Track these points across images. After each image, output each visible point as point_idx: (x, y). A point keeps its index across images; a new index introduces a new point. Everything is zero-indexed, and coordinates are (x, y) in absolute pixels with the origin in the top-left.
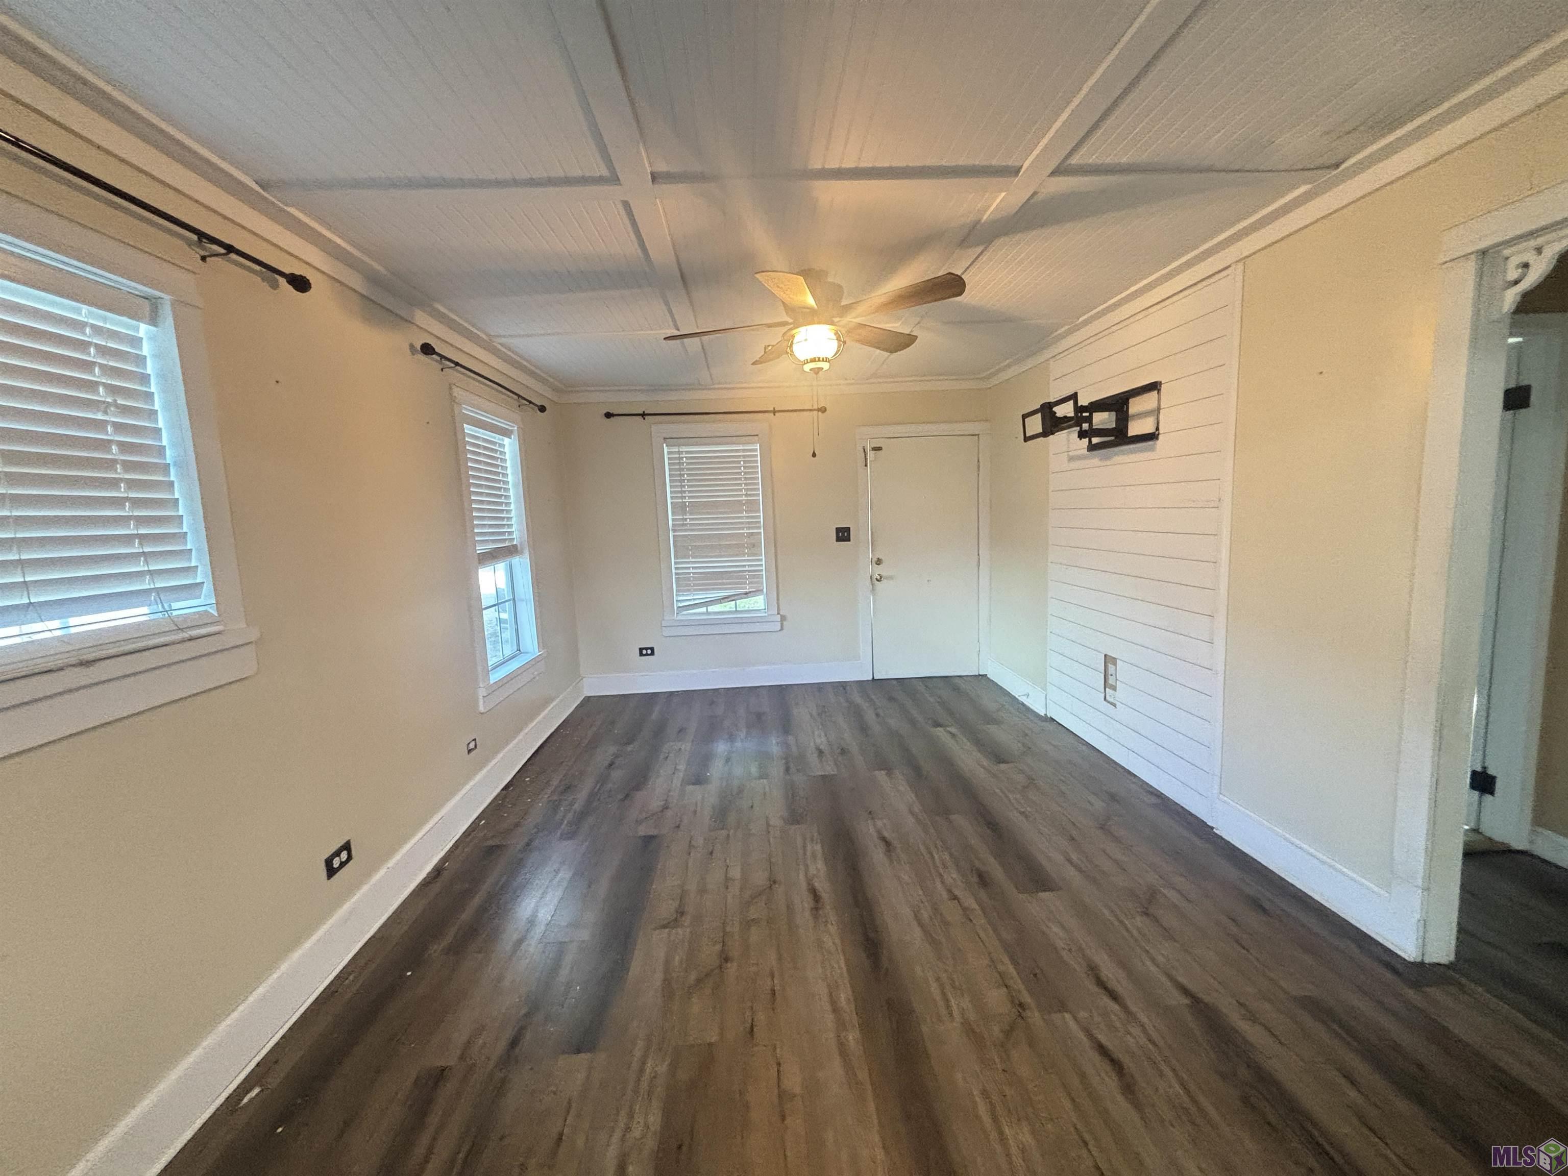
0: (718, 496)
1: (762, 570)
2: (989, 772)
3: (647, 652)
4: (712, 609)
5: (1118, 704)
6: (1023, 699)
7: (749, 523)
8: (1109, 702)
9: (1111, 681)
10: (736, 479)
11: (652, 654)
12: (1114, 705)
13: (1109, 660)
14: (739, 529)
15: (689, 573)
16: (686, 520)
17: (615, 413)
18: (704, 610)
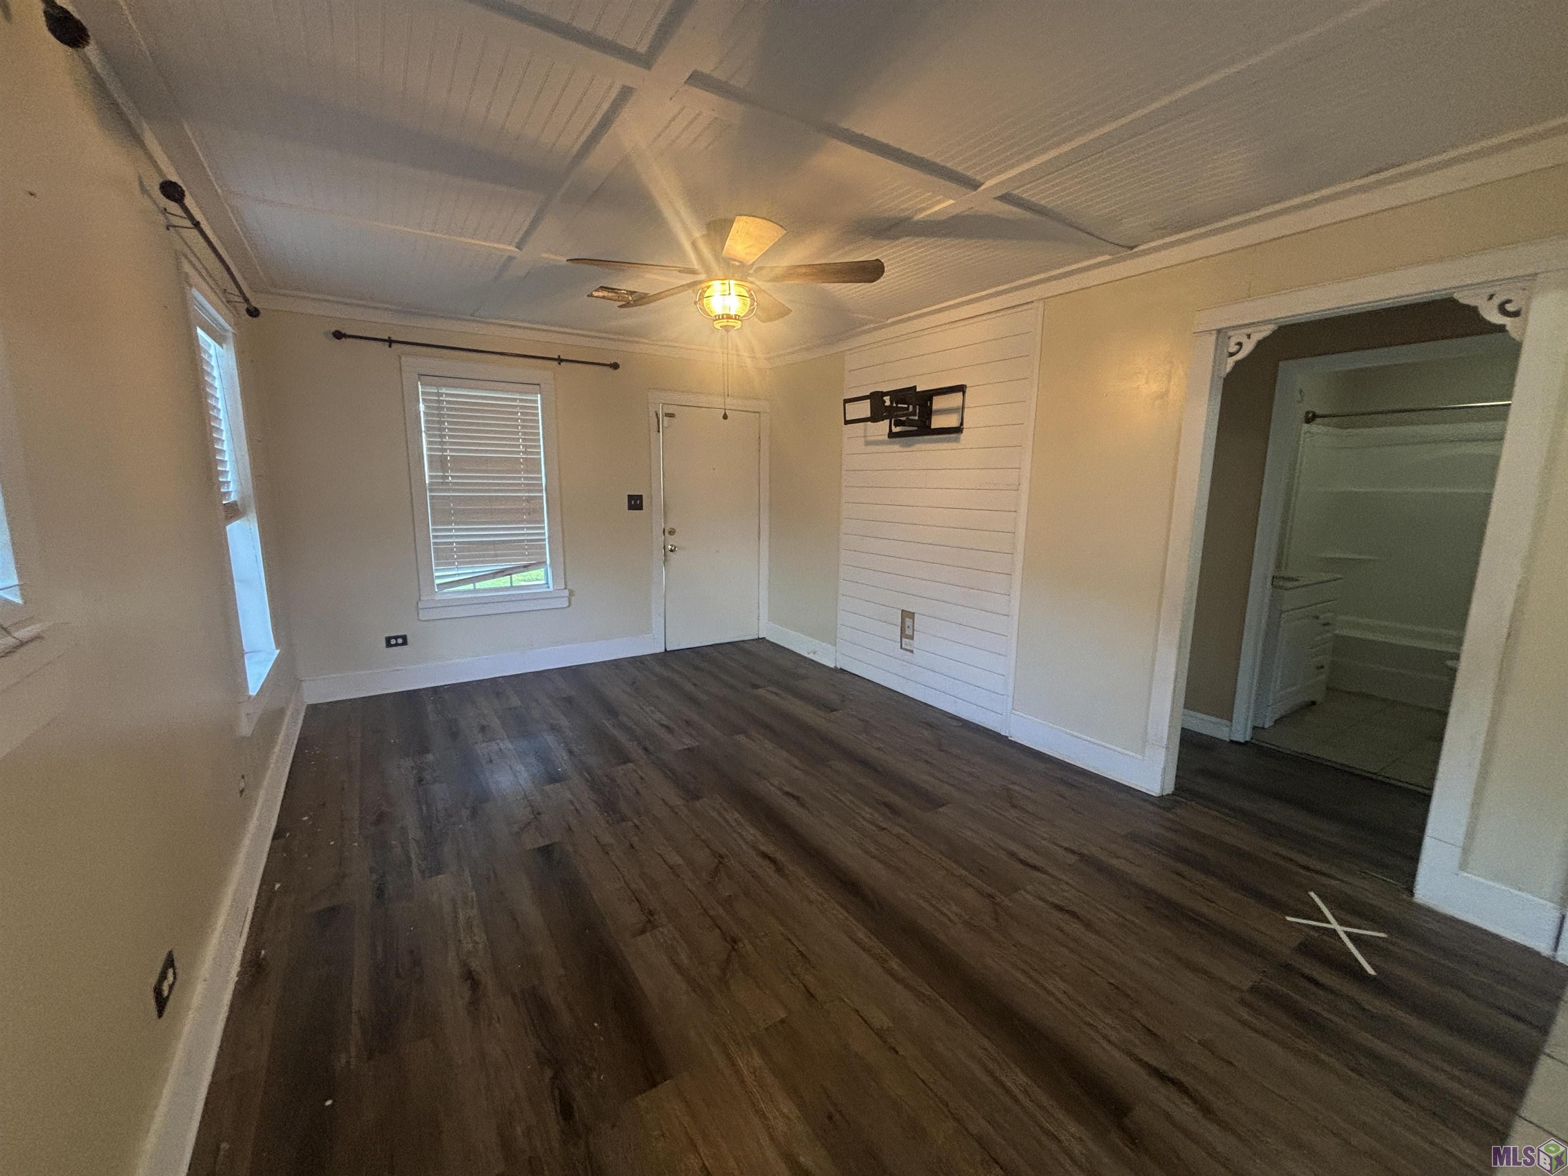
0: (487, 451)
1: (544, 540)
2: (825, 719)
3: (397, 641)
4: (480, 585)
5: (915, 650)
6: (811, 656)
7: (528, 485)
8: (906, 650)
9: (908, 632)
10: (512, 433)
11: (405, 643)
12: (912, 652)
13: (907, 615)
14: (515, 491)
15: (451, 543)
16: (447, 477)
17: (349, 332)
18: (470, 586)
